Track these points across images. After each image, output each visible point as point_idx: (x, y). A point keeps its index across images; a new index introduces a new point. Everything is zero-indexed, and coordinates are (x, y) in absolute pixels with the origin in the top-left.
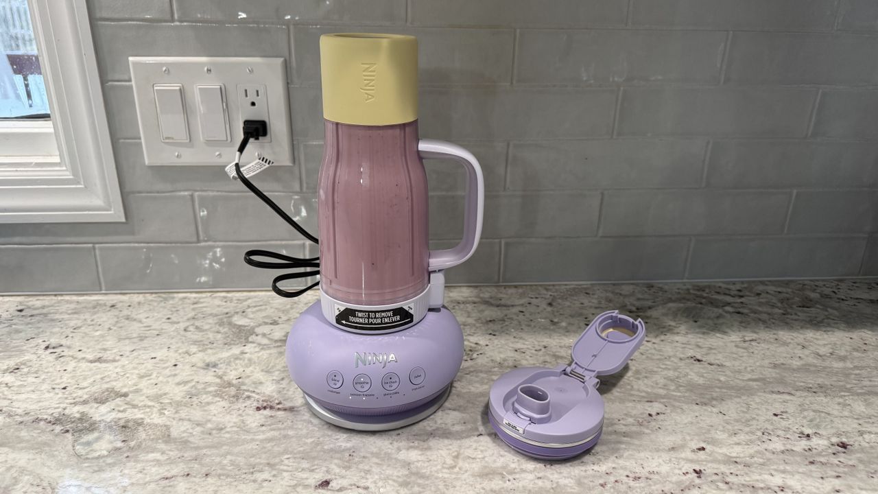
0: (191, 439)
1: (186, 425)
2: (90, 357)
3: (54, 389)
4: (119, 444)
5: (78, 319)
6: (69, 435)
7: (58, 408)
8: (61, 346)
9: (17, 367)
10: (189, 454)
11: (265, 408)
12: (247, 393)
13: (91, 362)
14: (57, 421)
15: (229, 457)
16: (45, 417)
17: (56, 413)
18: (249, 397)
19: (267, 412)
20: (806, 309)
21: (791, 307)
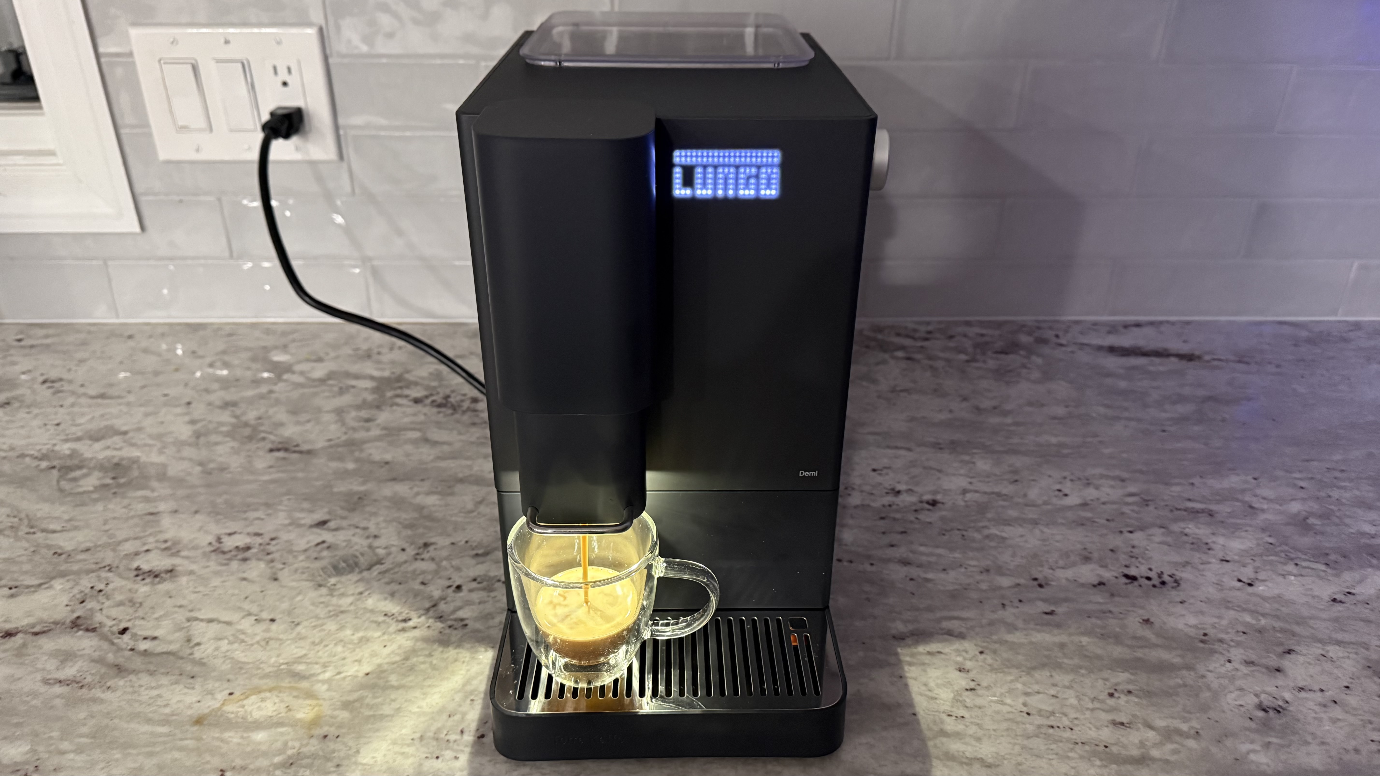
0: (188, 478)
1: (185, 465)
2: (92, 392)
3: (45, 425)
4: (108, 481)
5: (86, 351)
6: (55, 472)
7: (47, 444)
8: (61, 380)
9: (7, 401)
10: (181, 492)
11: (278, 450)
12: (263, 435)
13: (93, 397)
14: (44, 457)
15: (225, 497)
16: (32, 452)
17: (45, 449)
18: (264, 439)
19: (281, 454)
20: (1002, 356)
21: (984, 354)
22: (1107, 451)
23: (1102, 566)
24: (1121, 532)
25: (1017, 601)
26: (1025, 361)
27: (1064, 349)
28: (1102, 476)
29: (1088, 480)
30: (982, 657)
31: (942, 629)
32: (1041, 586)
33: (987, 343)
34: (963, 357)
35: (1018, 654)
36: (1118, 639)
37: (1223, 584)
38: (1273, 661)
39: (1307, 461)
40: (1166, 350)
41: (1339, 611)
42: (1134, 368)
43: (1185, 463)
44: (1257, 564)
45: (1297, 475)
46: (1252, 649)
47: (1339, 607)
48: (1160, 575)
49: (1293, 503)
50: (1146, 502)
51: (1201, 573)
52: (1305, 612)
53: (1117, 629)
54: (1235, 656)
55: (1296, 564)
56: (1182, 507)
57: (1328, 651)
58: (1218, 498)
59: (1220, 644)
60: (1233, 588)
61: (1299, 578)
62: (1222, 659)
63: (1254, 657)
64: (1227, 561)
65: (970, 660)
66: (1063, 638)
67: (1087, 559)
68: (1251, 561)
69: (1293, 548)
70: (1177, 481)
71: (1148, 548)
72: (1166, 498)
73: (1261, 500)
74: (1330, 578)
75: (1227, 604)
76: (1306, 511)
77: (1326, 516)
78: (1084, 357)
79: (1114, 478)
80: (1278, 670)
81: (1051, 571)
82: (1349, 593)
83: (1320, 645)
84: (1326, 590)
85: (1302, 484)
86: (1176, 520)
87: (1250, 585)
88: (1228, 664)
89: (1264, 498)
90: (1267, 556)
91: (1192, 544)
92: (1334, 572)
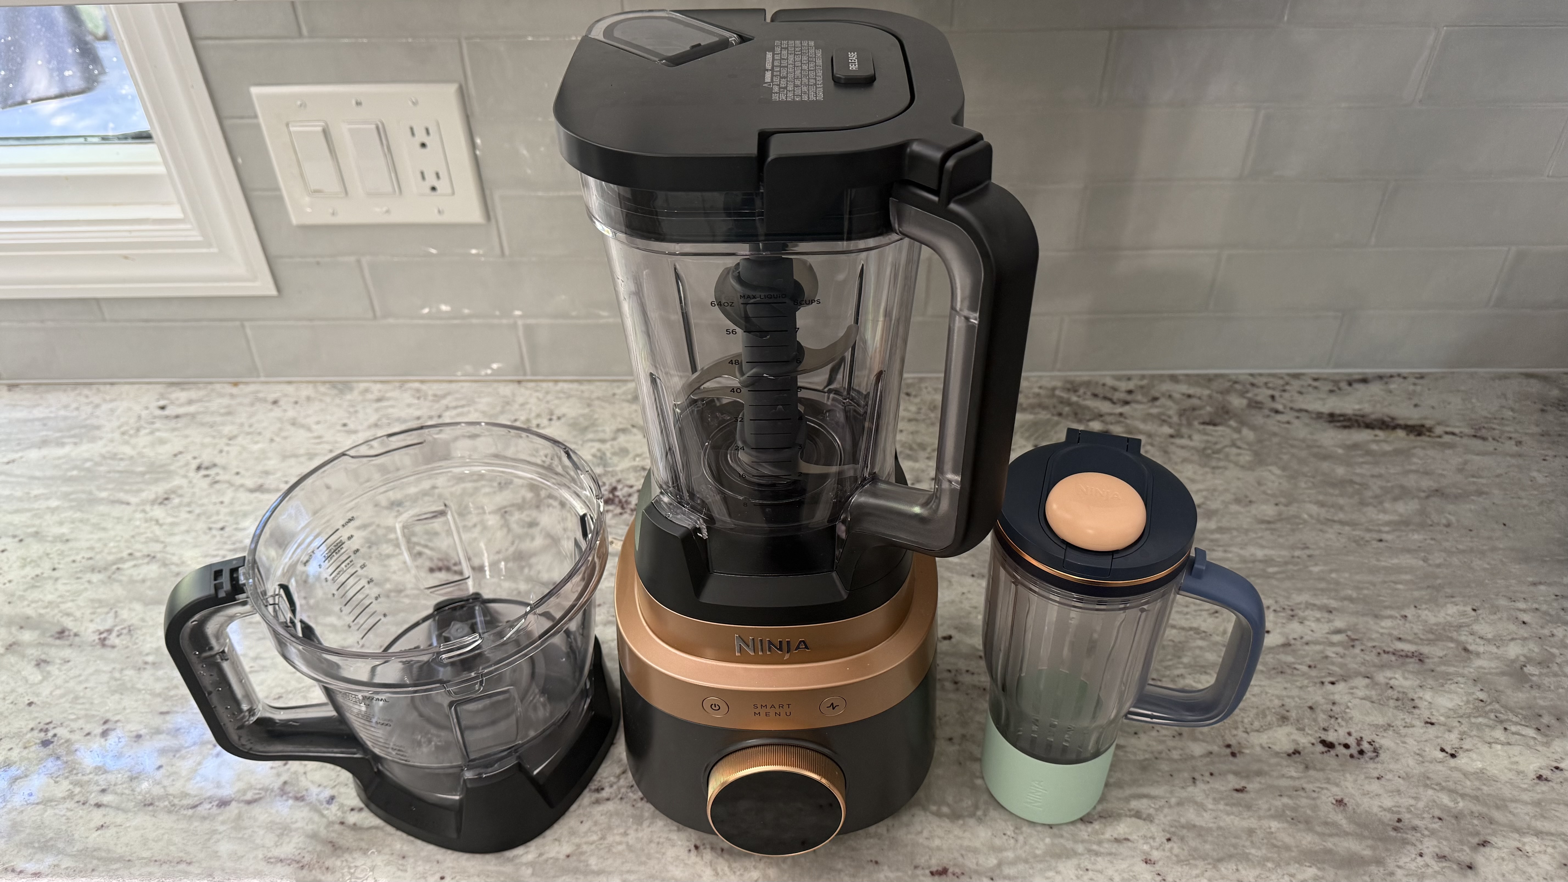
2: (250, 483)
3: (210, 529)
5: (233, 423)
8: (215, 465)
9: (166, 496)
11: (440, 569)
13: (251, 491)
18: (421, 554)
20: (1210, 428)
21: (1190, 425)
22: (1315, 569)
23: (1297, 729)
24: (1323, 683)
25: (1207, 774)
26: (1236, 436)
27: (1279, 417)
28: (1309, 606)
29: (1292, 610)
30: (1168, 845)
31: (1130, 810)
32: (1233, 754)
33: (1194, 409)
34: (1167, 430)
35: (1205, 842)
36: (1307, 823)
37: (1424, 754)
38: (1465, 856)
39: (1534, 584)
40: (1393, 419)
41: (1543, 793)
42: (1355, 446)
43: (1400, 587)
44: (1464, 728)
45: (1522, 605)
46: (1446, 839)
47: (1543, 787)
48: (1359, 741)
49: (1512, 644)
50: (1352, 642)
51: (1403, 739)
52: (1507, 792)
53: (1309, 812)
54: (1428, 848)
55: (1505, 729)
56: (1391, 650)
57: (1524, 844)
58: (1431, 636)
59: (1414, 833)
60: (1434, 761)
61: (1506, 748)
62: (1413, 852)
63: (1446, 851)
64: (1432, 724)
65: (1157, 849)
66: (1253, 823)
67: (1284, 719)
68: (1458, 724)
69: (1505, 707)
70: (1389, 612)
71: (1349, 704)
72: (1374, 636)
73: (1478, 640)
74: (1539, 748)
75: (1426, 781)
76: (1525, 656)
77: (1544, 662)
78: (1301, 430)
79: (1321, 608)
80: (1470, 867)
81: (1245, 735)
82: (1557, 768)
83: (1516, 836)
84: (1533, 763)
85: (1526, 617)
86: (1382, 667)
87: (1453, 756)
88: (1419, 858)
89: (1481, 638)
90: (1475, 717)
91: (1397, 700)
92: (1545, 740)
